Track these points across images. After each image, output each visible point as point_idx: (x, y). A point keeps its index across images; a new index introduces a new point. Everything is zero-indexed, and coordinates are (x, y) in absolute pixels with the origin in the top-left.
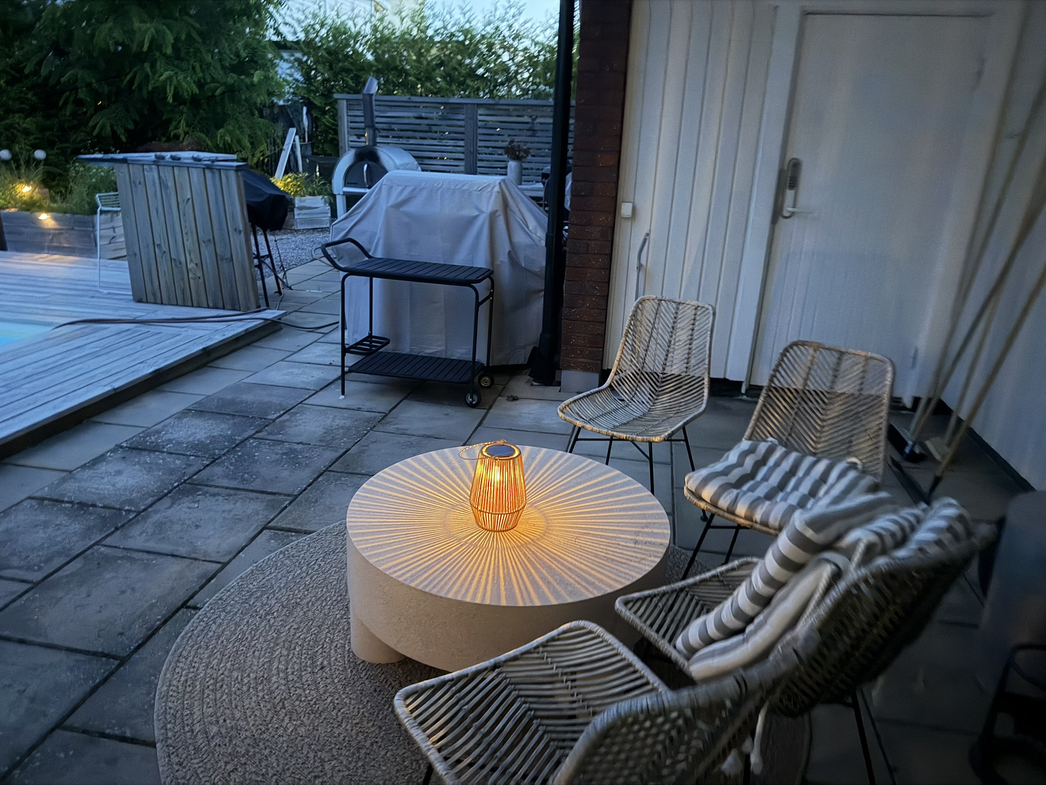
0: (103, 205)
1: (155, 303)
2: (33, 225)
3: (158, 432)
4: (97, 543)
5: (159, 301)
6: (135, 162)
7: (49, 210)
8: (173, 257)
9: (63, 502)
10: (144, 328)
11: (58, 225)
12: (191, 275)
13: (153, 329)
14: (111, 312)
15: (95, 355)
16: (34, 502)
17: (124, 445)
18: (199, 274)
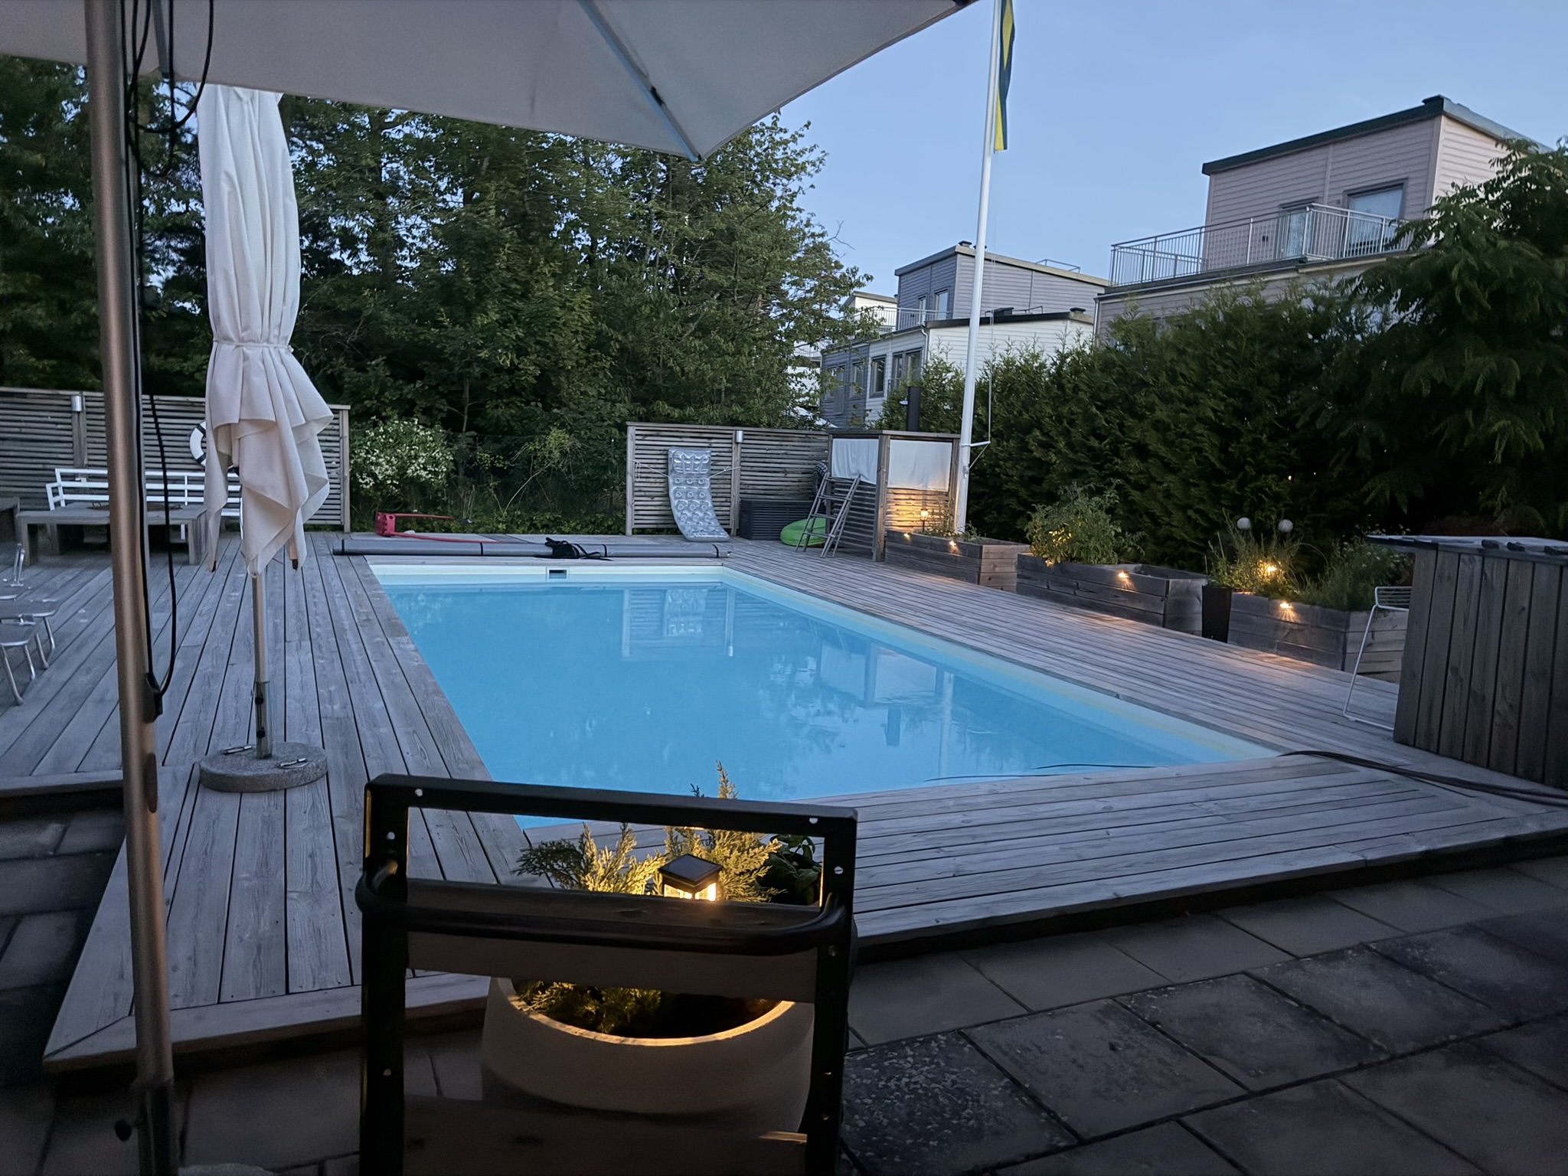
0: (1379, 602)
1: (1428, 750)
2: (1268, 615)
3: (1426, 946)
4: (1333, 1075)
5: (1433, 747)
6: (1449, 549)
7: (1291, 599)
8: (1474, 687)
9: (1287, 996)
10: (1411, 784)
11: (1300, 619)
12: (1497, 720)
13: (1424, 788)
14: (1361, 750)
15: (1341, 805)
16: (1251, 982)
17: (1373, 946)
18: (1512, 720)
